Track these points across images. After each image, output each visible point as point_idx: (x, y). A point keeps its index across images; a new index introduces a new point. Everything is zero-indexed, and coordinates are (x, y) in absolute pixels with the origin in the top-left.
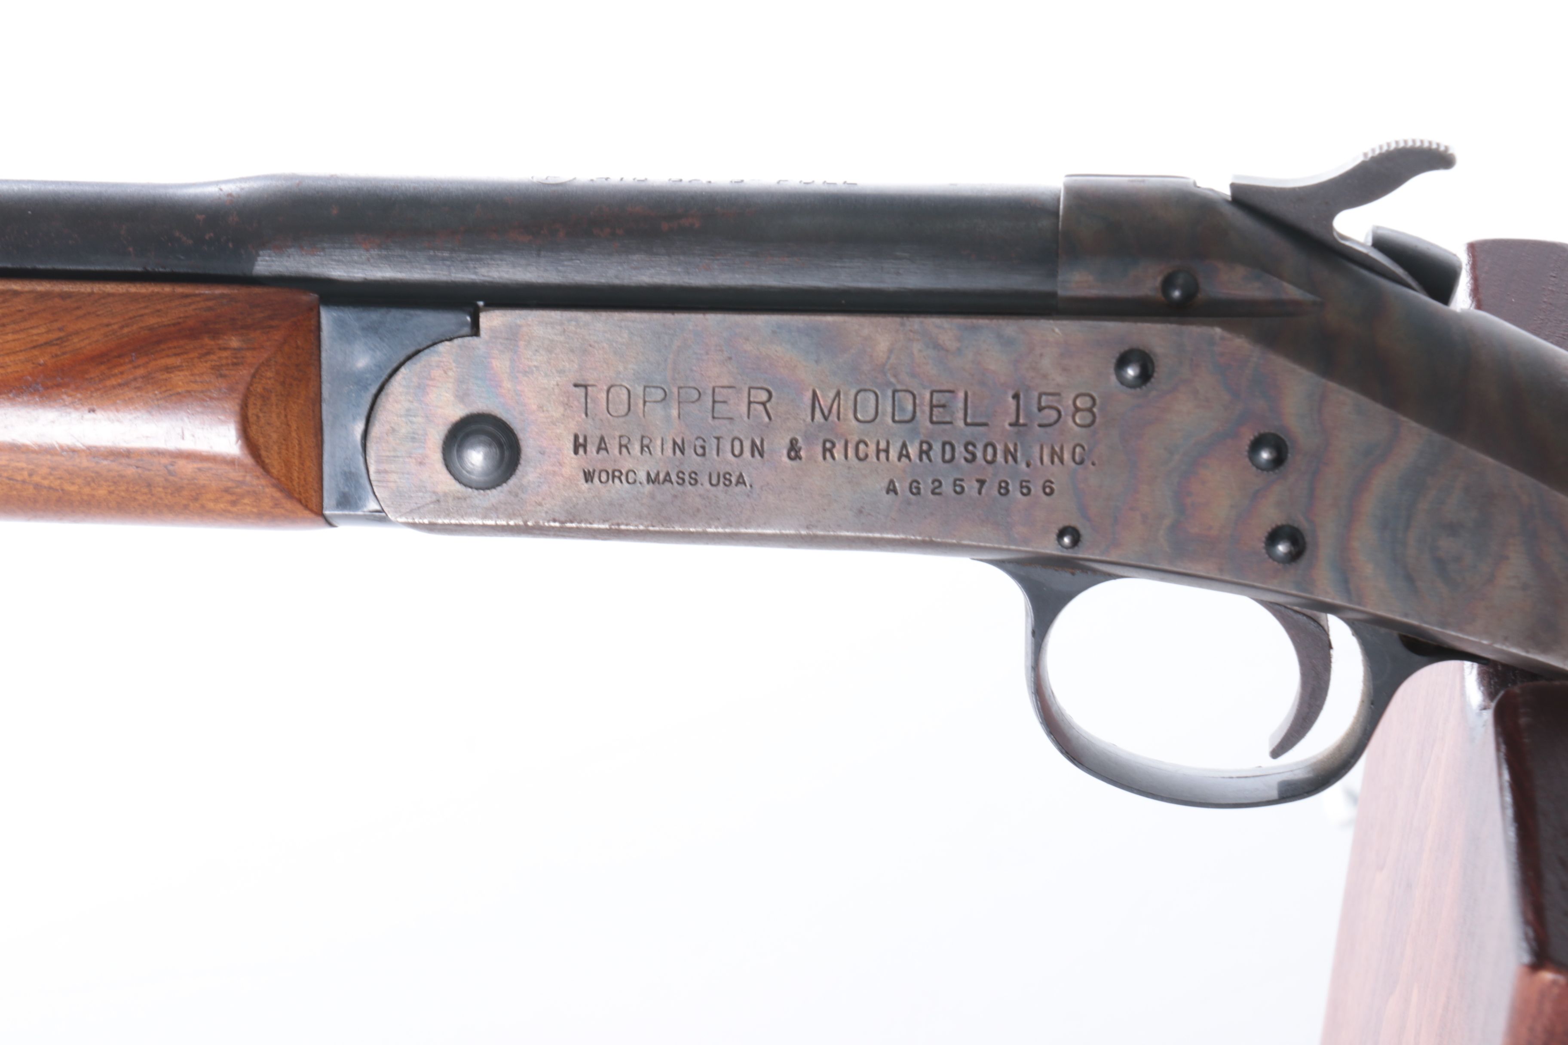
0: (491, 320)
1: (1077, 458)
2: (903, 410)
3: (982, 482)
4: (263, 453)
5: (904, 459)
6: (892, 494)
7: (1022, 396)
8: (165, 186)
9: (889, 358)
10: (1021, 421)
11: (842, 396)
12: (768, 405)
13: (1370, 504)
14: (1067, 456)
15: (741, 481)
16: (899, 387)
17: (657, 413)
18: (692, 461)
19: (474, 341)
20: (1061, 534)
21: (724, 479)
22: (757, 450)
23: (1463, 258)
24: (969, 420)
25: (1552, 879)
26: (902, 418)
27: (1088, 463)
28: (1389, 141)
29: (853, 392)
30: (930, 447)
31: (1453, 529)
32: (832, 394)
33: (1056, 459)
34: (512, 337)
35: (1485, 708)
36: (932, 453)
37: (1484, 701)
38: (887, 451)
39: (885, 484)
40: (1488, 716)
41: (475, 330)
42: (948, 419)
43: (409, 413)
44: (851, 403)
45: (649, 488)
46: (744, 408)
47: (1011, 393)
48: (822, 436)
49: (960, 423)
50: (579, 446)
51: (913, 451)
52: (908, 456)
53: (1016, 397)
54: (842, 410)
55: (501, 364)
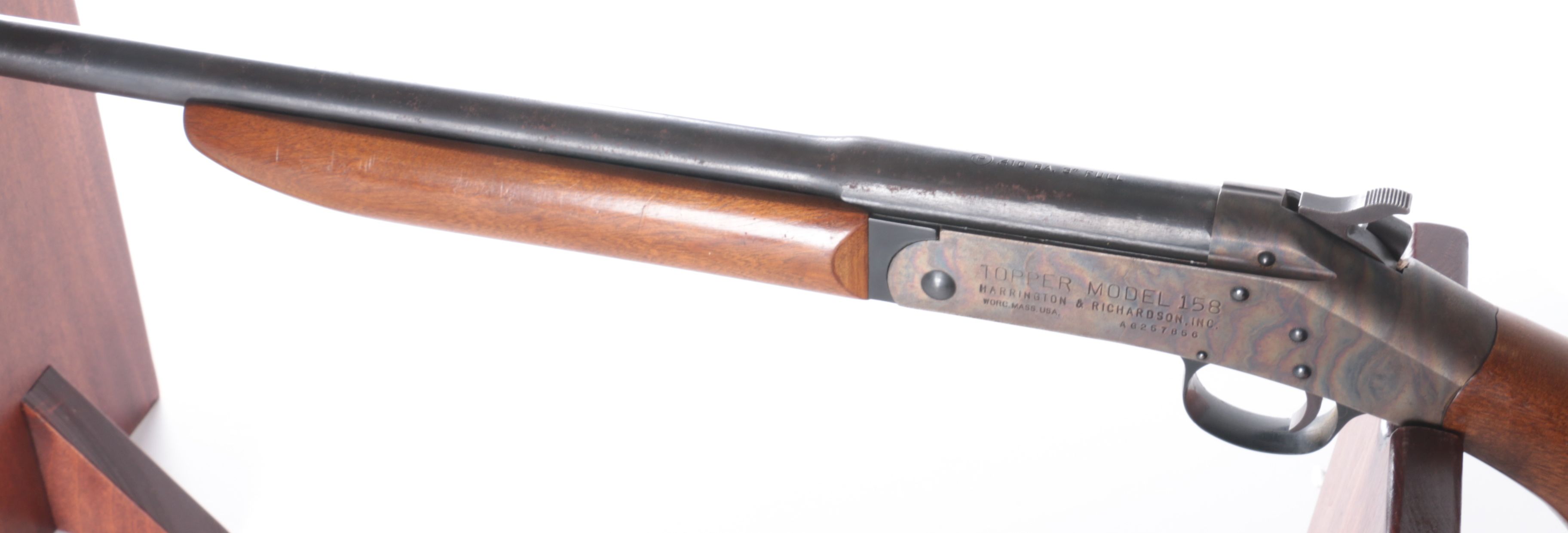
0: (945, 234)
1: (1209, 325)
2: (1130, 295)
3: (1164, 329)
4: (841, 279)
5: (1129, 314)
6: (1122, 327)
7: (1186, 297)
8: (807, 136)
9: (1126, 274)
10: (1185, 306)
11: (1103, 286)
12: (1069, 285)
13: (1343, 362)
14: (1205, 324)
15: (1054, 312)
16: (1129, 285)
17: (1017, 281)
18: (1032, 303)
19: (937, 242)
20: (1199, 353)
21: (1047, 311)
22: (1063, 301)
23: (1413, 229)
24: (1161, 303)
25: (1406, 517)
26: (1130, 298)
27: (1214, 328)
28: (1381, 187)
29: (1108, 286)
30: (1142, 311)
31: (1380, 377)
32: (1098, 285)
33: (1200, 324)
34: (954, 242)
35: (1388, 436)
36: (1143, 314)
37: (1389, 432)
38: (1122, 310)
39: (1120, 322)
40: (1389, 440)
41: (937, 236)
42: (1151, 301)
43: (906, 267)
44: (1107, 289)
45: (1012, 310)
46: (1058, 285)
47: (1181, 296)
48: (1093, 300)
49: (1156, 304)
50: (981, 288)
51: (1134, 311)
52: (1131, 312)
53: (1184, 297)
54: (1103, 292)
55: (949, 253)
